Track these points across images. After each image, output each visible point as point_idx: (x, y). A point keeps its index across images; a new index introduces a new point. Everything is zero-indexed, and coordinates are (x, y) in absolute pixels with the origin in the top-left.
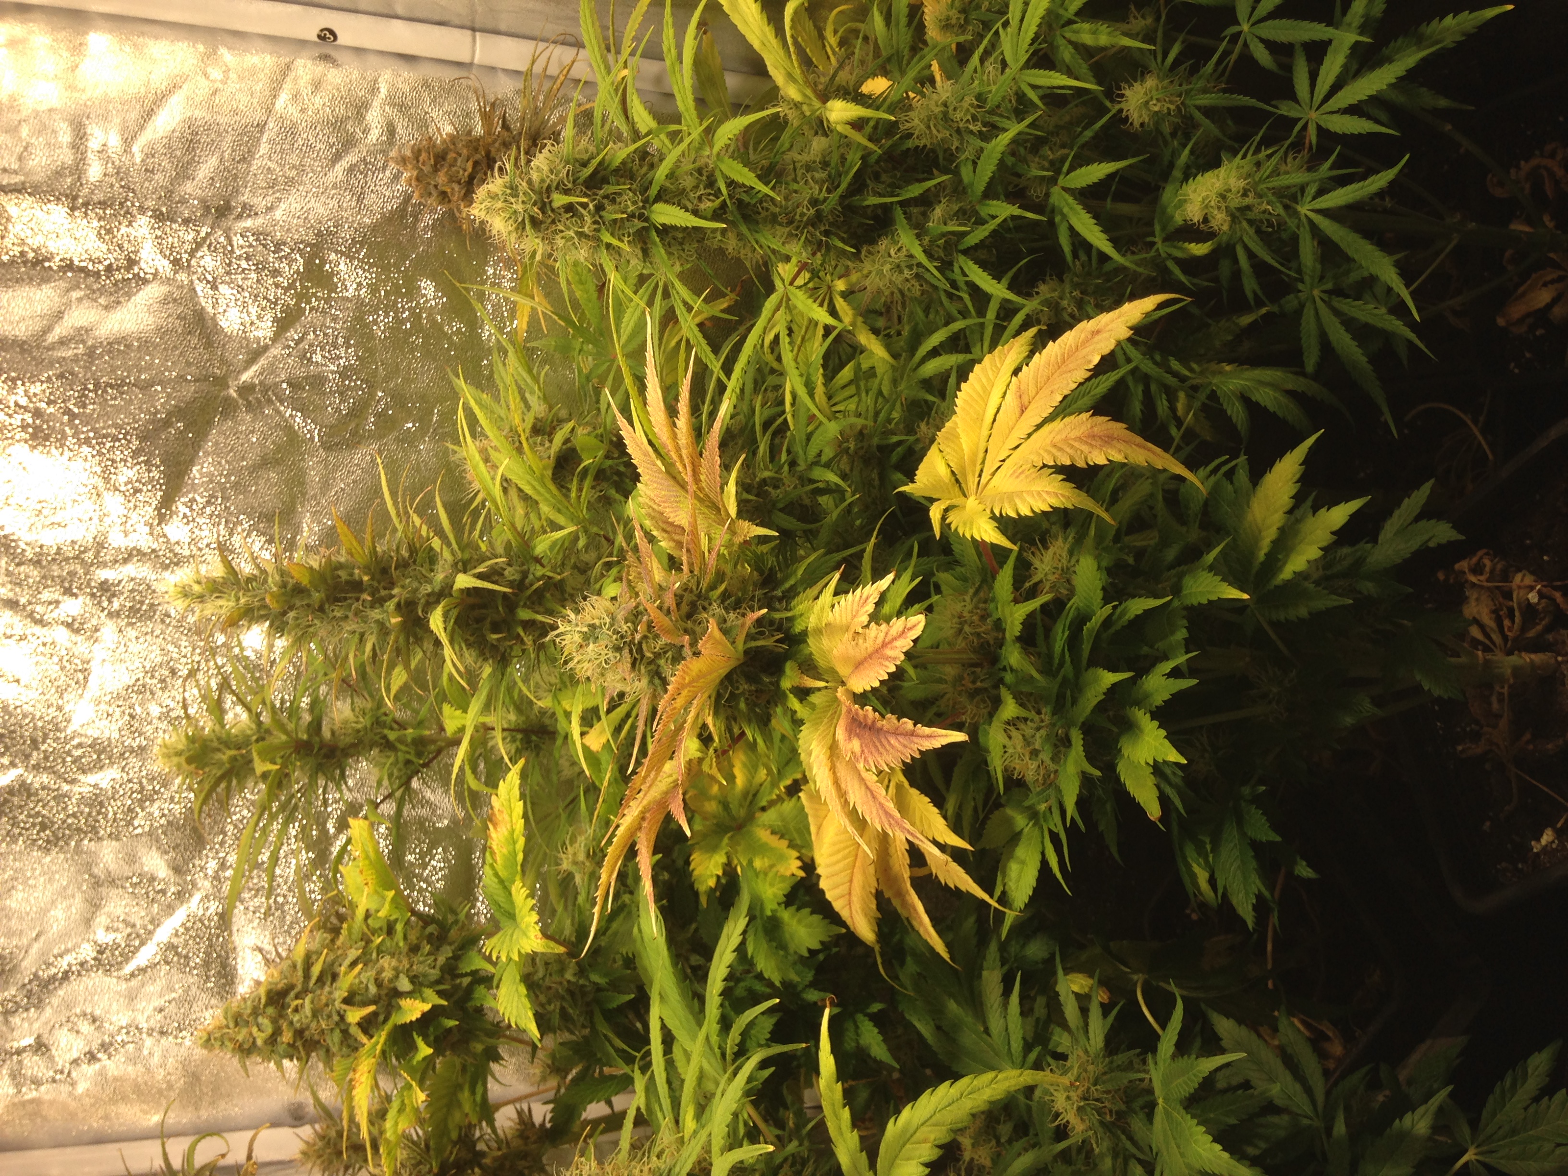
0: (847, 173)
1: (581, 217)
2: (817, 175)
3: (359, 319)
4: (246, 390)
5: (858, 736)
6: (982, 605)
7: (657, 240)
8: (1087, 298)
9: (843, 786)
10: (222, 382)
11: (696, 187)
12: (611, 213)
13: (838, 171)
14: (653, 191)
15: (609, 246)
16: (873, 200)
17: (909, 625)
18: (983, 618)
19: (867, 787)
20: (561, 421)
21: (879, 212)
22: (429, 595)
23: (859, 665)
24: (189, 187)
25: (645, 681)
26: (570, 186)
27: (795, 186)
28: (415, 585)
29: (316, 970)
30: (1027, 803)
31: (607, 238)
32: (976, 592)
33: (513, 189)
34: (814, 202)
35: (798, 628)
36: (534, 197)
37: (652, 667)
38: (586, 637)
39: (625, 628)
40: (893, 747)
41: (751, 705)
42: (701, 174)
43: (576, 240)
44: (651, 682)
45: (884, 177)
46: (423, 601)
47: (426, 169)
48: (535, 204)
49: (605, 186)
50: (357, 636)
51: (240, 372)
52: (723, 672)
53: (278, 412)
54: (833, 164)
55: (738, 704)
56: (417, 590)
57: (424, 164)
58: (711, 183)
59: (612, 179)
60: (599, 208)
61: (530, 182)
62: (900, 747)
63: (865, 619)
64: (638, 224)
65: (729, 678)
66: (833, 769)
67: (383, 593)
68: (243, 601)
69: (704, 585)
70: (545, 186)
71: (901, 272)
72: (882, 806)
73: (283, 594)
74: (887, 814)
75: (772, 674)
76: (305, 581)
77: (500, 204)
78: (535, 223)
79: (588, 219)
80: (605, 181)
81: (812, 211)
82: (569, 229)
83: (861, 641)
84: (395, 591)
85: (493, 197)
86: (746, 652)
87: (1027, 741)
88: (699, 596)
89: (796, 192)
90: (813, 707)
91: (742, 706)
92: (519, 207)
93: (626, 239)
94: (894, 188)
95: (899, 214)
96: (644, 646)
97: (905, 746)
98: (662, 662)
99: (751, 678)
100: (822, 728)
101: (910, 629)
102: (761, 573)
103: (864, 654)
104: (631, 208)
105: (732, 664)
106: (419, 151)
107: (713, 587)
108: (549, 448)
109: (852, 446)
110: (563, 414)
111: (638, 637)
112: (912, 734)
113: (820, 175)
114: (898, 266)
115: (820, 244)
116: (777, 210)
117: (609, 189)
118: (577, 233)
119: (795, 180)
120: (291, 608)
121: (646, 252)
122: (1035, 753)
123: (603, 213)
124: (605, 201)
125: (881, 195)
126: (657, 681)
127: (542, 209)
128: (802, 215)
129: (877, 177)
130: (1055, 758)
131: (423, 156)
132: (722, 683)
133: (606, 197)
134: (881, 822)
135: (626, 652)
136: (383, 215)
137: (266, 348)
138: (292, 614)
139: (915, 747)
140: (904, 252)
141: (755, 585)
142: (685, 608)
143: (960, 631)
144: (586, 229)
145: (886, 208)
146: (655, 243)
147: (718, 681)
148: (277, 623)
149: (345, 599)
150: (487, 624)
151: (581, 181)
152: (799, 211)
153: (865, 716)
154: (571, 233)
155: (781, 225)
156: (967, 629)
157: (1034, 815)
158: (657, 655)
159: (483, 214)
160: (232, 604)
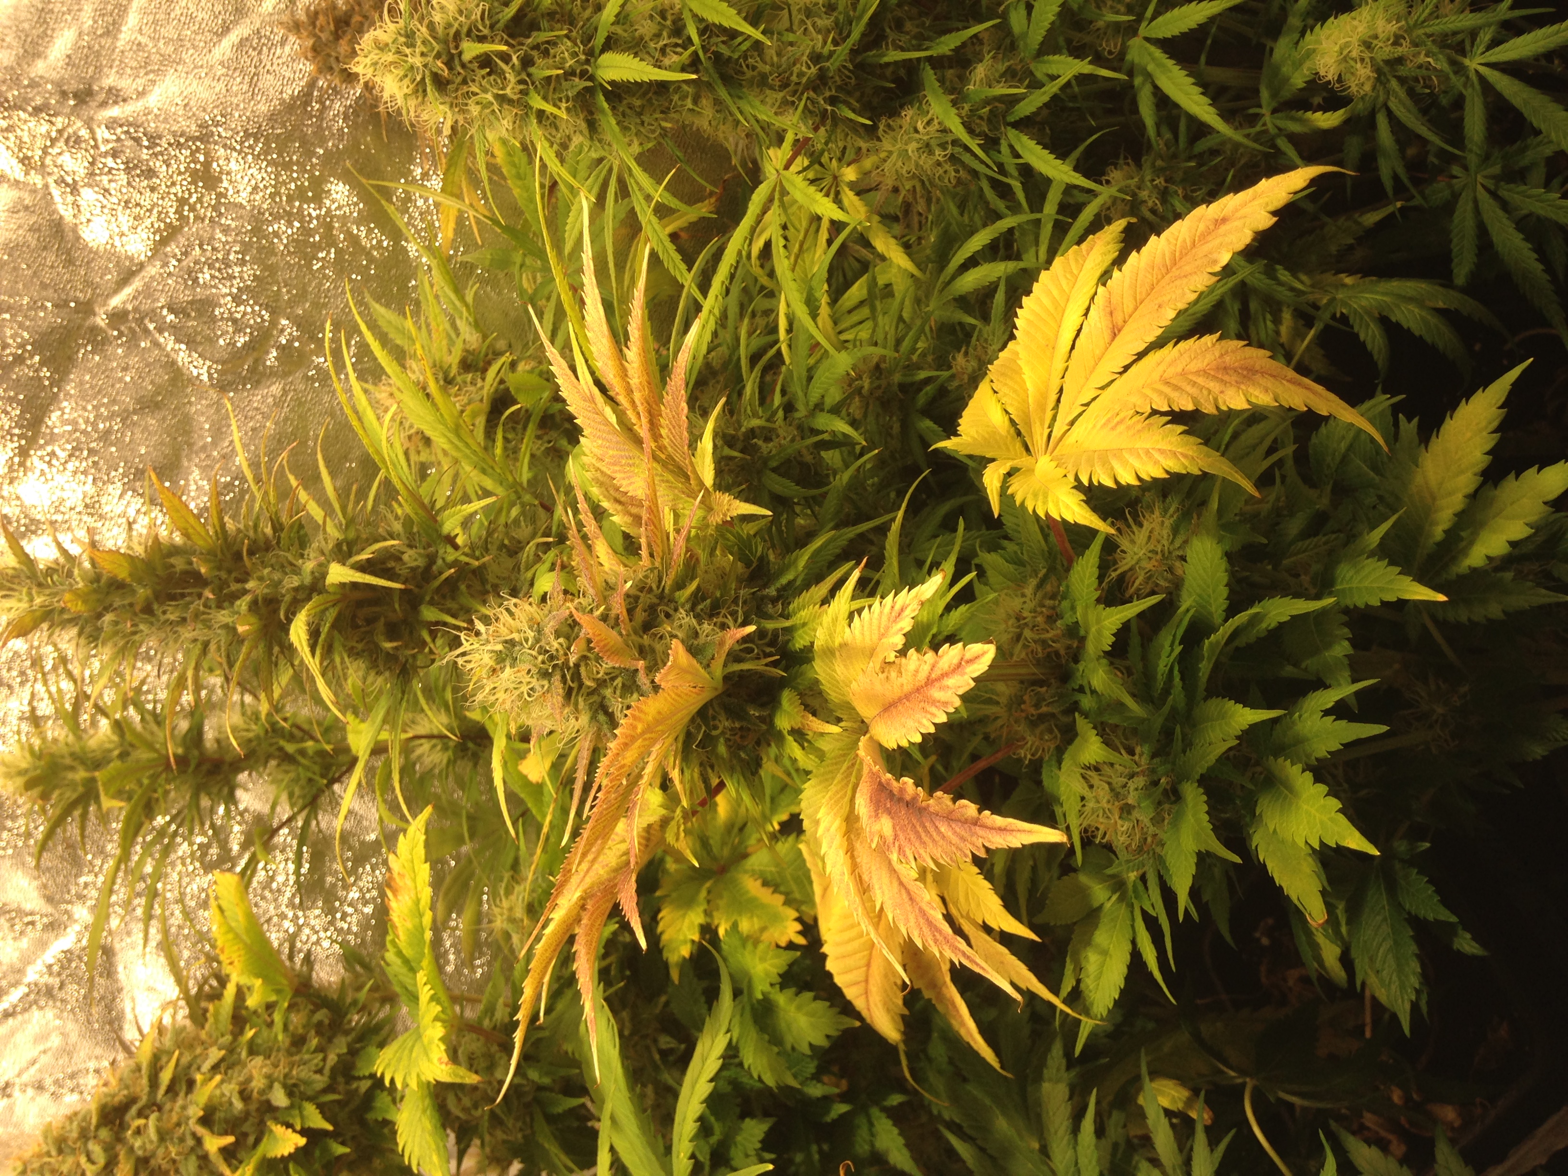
0: (860, 18)
1: (502, 74)
2: (820, 22)
3: (257, 231)
4: (118, 317)
5: (889, 812)
6: (1048, 602)
7: (606, 105)
8: (1173, 188)
9: (865, 877)
11: (658, 36)
12: (543, 70)
13: (847, 15)
14: (599, 40)
15: (541, 114)
16: (893, 56)
17: (968, 656)
18: (1052, 619)
19: (901, 883)
20: (498, 354)
21: (902, 72)
22: (296, 590)
23: (889, 707)
25: (584, 719)
26: (486, 32)
27: (791, 37)
28: (276, 576)
29: (166, 1077)
30: (1109, 871)
31: (537, 102)
32: (1040, 586)
33: (410, 37)
34: (816, 58)
35: (800, 642)
36: (437, 47)
37: (595, 698)
38: (500, 658)
39: (555, 645)
40: (943, 837)
41: (734, 748)
42: (664, 18)
43: (496, 107)
44: (594, 718)
45: (908, 26)
46: (288, 598)
47: (324, 36)
48: (438, 56)
49: (535, 34)
50: (199, 646)
51: (109, 296)
52: (695, 709)
53: (156, 344)
54: (841, 8)
55: (715, 747)
56: (280, 582)
57: (322, 29)
58: (678, 29)
59: (544, 24)
60: (527, 62)
61: (431, 27)
62: (955, 839)
63: (899, 641)
64: (580, 84)
65: (703, 714)
66: (850, 851)
67: (235, 587)
68: (38, 601)
69: (668, 582)
70: (452, 31)
71: (931, 153)
72: (923, 913)
73: (95, 591)
74: (930, 923)
75: (763, 706)
76: (123, 574)
77: (390, 57)
78: (440, 83)
79: (511, 77)
80: (534, 26)
81: (814, 70)
82: (485, 91)
83: (893, 674)
84: (250, 585)
85: (382, 47)
86: (726, 678)
87: (1116, 794)
88: (661, 597)
89: (791, 44)
90: (821, 755)
91: (722, 749)
92: (418, 61)
93: (564, 105)
94: (920, 40)
95: (929, 75)
96: (583, 670)
97: (963, 839)
98: (608, 692)
99: (734, 713)
100: (833, 788)
101: (970, 661)
102: (748, 564)
103: (897, 693)
104: (570, 63)
105: (707, 696)
106: (316, 13)
107: (680, 585)
108: (482, 388)
109: (866, 383)
110: (501, 344)
111: (573, 659)
112: (975, 822)
113: (824, 22)
114: (928, 145)
115: (824, 114)
116: (767, 68)
117: (541, 37)
118: (497, 97)
119: (790, 30)
120: (107, 609)
121: (592, 126)
122: (1126, 810)
123: (532, 70)
124: (535, 53)
125: (903, 49)
126: (602, 718)
127: (449, 64)
128: (801, 74)
129: (899, 25)
130: (1157, 820)
131: (321, 20)
132: (693, 720)
133: (536, 47)
134: (922, 936)
135: (557, 678)
136: (282, 102)
137: (141, 266)
138: (108, 618)
139: (980, 842)
140: (935, 126)
141: (740, 580)
142: (640, 615)
143: (1018, 637)
144: (508, 91)
145: (912, 67)
146: (603, 111)
147: (686, 720)
148: (88, 630)
149: (183, 596)
150: (380, 625)
151: (501, 25)
152: (796, 70)
153: (902, 790)
154: (489, 97)
155: (772, 88)
156: (1027, 633)
157: (1118, 885)
158: (602, 683)
159: (370, 72)
160: (24, 605)
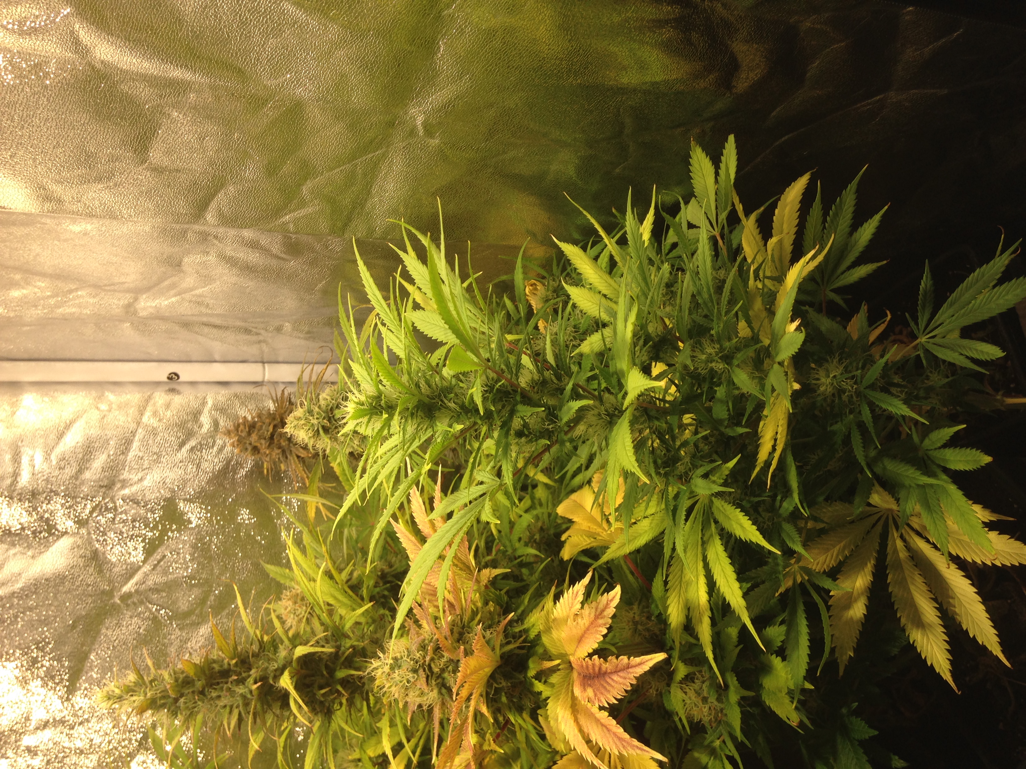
5: (590, 686)
9: (586, 730)
10: (110, 594)
17: (610, 598)
18: (649, 618)
19: (603, 725)
22: (276, 670)
23: (580, 640)
24: (87, 475)
25: (436, 691)
28: (266, 664)
30: (706, 743)
32: (639, 604)
33: (310, 412)
35: (532, 634)
36: (323, 415)
37: (440, 680)
38: (392, 668)
39: (418, 655)
40: (617, 682)
41: (510, 697)
44: (440, 693)
46: (272, 675)
47: (243, 434)
48: (324, 418)
50: (228, 709)
52: (488, 671)
55: (500, 698)
56: (267, 668)
57: (242, 431)
61: (319, 407)
62: (621, 680)
63: (579, 606)
65: (492, 677)
66: (576, 721)
67: (244, 675)
68: (149, 695)
69: (466, 618)
70: (329, 408)
72: (615, 734)
73: (177, 686)
74: (620, 739)
75: (520, 672)
76: (191, 673)
77: (303, 422)
78: (326, 430)
83: (580, 620)
84: (253, 671)
85: (298, 419)
86: (502, 657)
87: (698, 693)
88: (463, 627)
90: (552, 686)
91: (504, 699)
92: (315, 422)
96: (433, 665)
97: (625, 678)
98: (446, 675)
99: (507, 676)
100: (562, 696)
101: (612, 600)
102: (501, 607)
103: (583, 628)
105: (494, 665)
106: (239, 425)
107: (472, 619)
111: (428, 659)
112: (628, 667)
120: (182, 695)
122: (705, 700)
126: (444, 691)
127: (329, 420)
130: (719, 700)
132: (488, 681)
134: (617, 747)
135: (421, 672)
138: (182, 700)
139: (631, 676)
141: (499, 615)
142: (456, 635)
143: (635, 630)
147: (486, 679)
148: (173, 708)
149: (218, 684)
153: (594, 665)
156: (640, 627)
158: (443, 670)
159: (292, 430)
160: (142, 698)
